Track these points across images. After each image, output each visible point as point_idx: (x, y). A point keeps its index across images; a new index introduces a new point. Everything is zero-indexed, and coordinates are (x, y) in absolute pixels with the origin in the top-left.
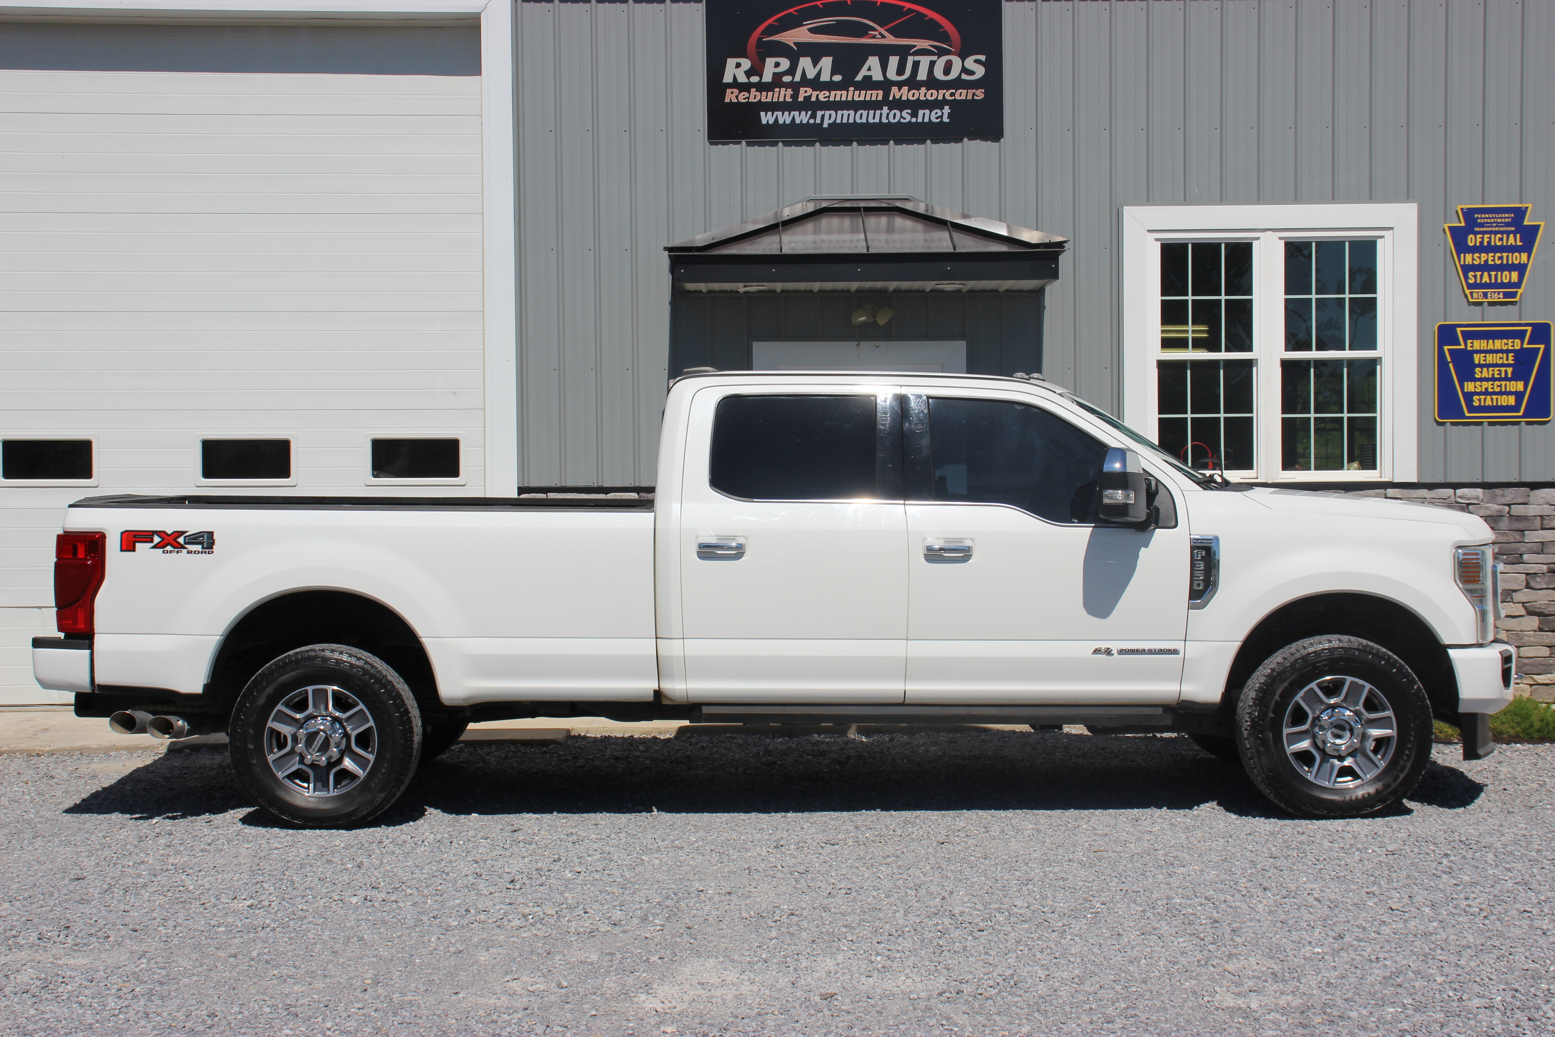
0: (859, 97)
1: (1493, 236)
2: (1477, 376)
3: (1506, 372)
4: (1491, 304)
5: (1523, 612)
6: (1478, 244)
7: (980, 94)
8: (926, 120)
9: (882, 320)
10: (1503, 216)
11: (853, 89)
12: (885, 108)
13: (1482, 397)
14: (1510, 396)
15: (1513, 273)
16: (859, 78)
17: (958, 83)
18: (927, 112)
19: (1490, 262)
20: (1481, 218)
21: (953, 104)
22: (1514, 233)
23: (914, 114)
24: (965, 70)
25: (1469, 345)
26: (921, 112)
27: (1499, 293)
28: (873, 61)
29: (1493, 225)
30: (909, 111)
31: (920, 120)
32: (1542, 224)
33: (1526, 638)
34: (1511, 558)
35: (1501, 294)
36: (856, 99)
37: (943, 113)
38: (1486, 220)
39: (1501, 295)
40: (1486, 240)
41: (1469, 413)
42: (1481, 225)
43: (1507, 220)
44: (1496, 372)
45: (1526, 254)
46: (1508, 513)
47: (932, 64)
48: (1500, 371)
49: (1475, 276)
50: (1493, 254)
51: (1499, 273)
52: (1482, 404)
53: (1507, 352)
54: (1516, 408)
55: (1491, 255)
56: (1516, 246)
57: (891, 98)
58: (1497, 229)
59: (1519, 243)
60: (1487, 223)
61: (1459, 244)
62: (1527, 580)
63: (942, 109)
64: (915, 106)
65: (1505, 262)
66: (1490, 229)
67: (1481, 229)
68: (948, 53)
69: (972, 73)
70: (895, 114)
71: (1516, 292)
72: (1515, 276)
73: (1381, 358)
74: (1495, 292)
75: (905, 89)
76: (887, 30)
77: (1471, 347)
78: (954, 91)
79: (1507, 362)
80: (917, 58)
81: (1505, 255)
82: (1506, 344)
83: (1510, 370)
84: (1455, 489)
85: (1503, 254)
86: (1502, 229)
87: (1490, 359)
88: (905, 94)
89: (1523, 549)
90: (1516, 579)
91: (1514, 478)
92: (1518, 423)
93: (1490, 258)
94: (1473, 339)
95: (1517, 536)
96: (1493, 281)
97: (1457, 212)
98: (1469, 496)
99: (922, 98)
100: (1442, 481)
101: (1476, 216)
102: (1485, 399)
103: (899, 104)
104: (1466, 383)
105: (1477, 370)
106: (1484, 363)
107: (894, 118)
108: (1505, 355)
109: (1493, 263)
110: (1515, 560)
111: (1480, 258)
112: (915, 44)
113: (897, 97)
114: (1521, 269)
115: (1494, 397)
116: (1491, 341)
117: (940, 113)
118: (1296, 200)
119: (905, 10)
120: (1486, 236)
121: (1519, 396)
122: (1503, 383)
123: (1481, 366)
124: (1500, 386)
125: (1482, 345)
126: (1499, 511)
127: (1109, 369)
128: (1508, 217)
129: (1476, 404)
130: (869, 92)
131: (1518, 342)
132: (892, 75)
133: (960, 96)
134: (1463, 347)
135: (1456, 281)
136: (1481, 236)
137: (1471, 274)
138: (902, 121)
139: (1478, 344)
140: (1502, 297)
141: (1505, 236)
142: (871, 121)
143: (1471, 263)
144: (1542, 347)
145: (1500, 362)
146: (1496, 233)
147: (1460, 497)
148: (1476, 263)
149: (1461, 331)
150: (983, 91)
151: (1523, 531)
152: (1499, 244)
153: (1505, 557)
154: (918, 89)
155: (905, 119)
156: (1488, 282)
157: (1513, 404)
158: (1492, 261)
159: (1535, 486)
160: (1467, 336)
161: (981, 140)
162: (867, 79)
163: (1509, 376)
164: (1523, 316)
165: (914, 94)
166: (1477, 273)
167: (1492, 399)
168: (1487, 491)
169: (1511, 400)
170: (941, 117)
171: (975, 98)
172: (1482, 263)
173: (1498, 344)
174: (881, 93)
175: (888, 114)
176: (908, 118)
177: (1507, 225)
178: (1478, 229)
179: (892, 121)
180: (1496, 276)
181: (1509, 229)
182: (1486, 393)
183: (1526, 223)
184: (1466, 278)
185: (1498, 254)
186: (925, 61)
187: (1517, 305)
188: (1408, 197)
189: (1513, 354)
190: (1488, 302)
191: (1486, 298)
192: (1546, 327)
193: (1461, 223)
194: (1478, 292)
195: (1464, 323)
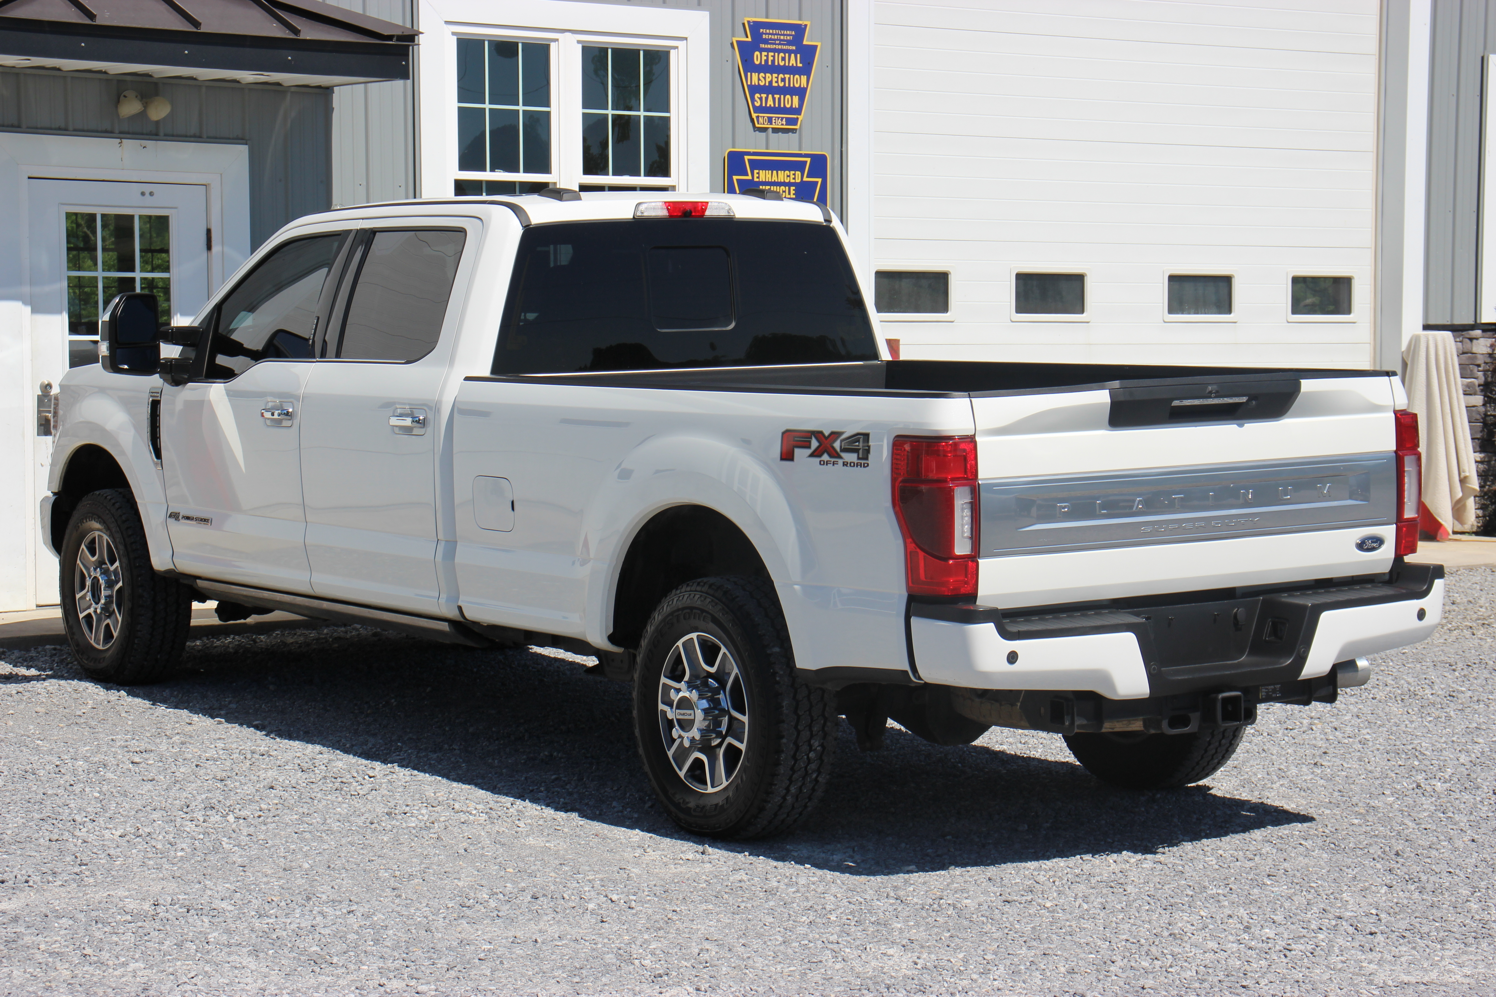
4: (776, 130)
6: (763, 63)
9: (157, 114)
10: (785, 32)
15: (794, 97)
19: (775, 84)
20: (766, 34)
22: (795, 53)
25: (756, 175)
27: (782, 119)
29: (777, 42)
32: (820, 44)
35: (784, 119)
40: (771, 58)
42: (766, 42)
43: (788, 38)
45: (805, 77)
49: (761, 99)
51: (782, 96)
53: (789, 184)
55: (775, 75)
56: (797, 67)
58: (780, 47)
59: (799, 65)
60: (771, 39)
61: (746, 61)
65: (787, 85)
66: (774, 46)
67: (766, 46)
71: (797, 119)
72: (796, 101)
73: (676, 187)
74: (779, 118)
77: (757, 178)
79: (789, 194)
81: (787, 76)
82: (788, 176)
85: (786, 76)
86: (784, 47)
93: (775, 80)
94: (759, 169)
96: (777, 106)
97: (744, 24)
101: (761, 30)
108: (787, 188)
111: (765, 78)
114: (801, 92)
120: (771, 54)
125: (768, 176)
127: (404, 188)
128: (790, 34)
131: (798, 173)
134: (750, 177)
135: (742, 103)
136: (766, 53)
137: (757, 95)
139: (764, 175)
140: (784, 123)
141: (787, 55)
143: (757, 84)
144: (820, 180)
146: (779, 51)
148: (762, 84)
149: (749, 159)
152: (782, 64)
156: (772, 106)
158: (776, 82)
160: (756, 165)
164: (803, 146)
166: (762, 95)
172: (767, 84)
173: (782, 176)
177: (789, 43)
180: (780, 99)
181: (791, 48)
183: (805, 43)
184: (753, 100)
185: (781, 76)
187: (795, 133)
188: (699, 5)
189: (794, 188)
190: (772, 128)
191: (771, 124)
192: (823, 158)
193: (747, 37)
194: (764, 117)
195: (752, 151)
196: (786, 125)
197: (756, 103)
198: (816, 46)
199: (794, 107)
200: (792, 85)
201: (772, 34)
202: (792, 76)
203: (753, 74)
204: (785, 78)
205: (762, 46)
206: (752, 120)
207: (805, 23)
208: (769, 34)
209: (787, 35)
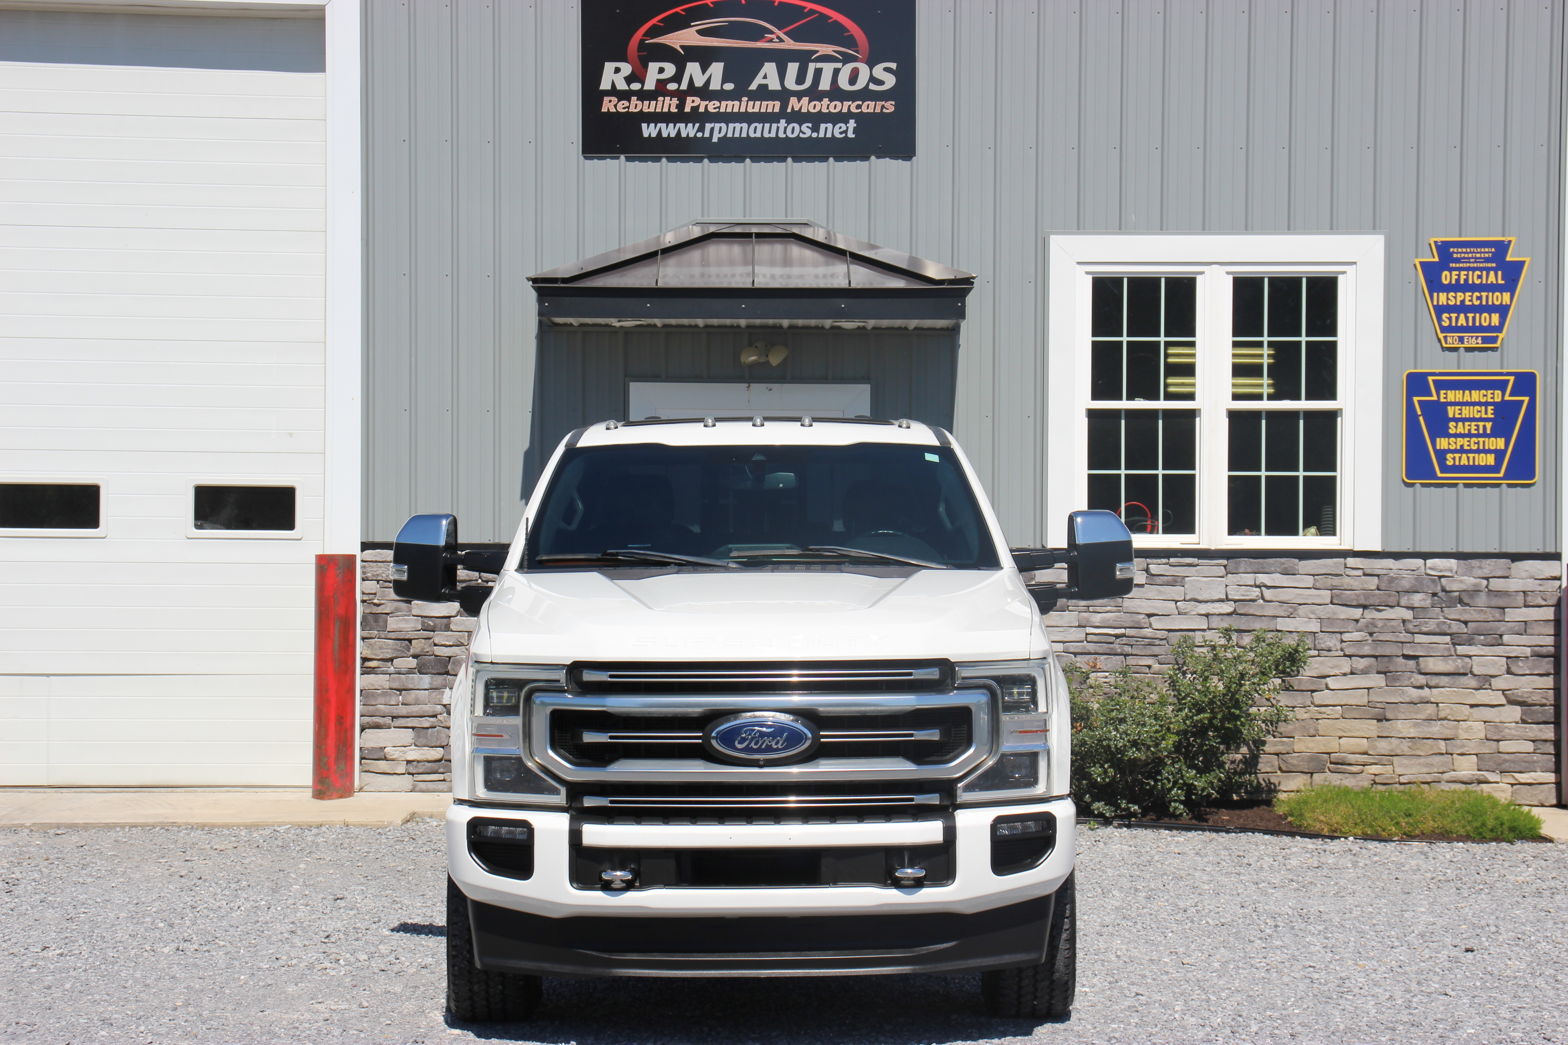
0: (753, 108)
1: (1471, 273)
2: (1451, 431)
3: (1485, 427)
4: (1468, 350)
5: (1503, 701)
6: (1453, 282)
7: (890, 107)
8: (829, 135)
9: (775, 360)
10: (1483, 250)
11: (746, 99)
12: (783, 121)
13: (1457, 456)
14: (1488, 455)
15: (1493, 315)
16: (753, 87)
17: (865, 95)
18: (830, 126)
19: (1467, 303)
20: (1457, 253)
21: (860, 118)
22: (1495, 270)
23: (815, 129)
24: (873, 79)
25: (1442, 396)
26: (823, 126)
27: (1477, 337)
28: (770, 69)
29: (1471, 260)
30: (810, 125)
31: (822, 135)
32: (1528, 260)
33: (1507, 731)
34: (1489, 639)
35: (1480, 338)
36: (750, 110)
37: (847, 128)
38: (1463, 255)
39: (1480, 340)
40: (1463, 277)
41: (1441, 472)
42: (1458, 260)
43: (1487, 255)
44: (1473, 428)
45: (1509, 294)
46: (1487, 587)
47: (836, 72)
48: (1478, 426)
49: (1450, 319)
50: (1470, 294)
51: (1478, 315)
52: (1457, 463)
53: (1486, 404)
54: (1496, 468)
55: (1468, 294)
56: (1497, 284)
57: (789, 110)
58: (1475, 265)
59: (1501, 282)
60: (1464, 258)
61: (1431, 281)
62: (1507, 664)
63: (846, 122)
64: (816, 119)
65: (1484, 303)
66: (1468, 265)
67: (1458, 265)
68: (854, 59)
69: (880, 83)
70: (793, 128)
71: (1497, 337)
72: (1495, 319)
73: (1341, 410)
74: (1472, 337)
75: (805, 100)
76: (785, 33)
77: (1445, 398)
78: (860, 103)
79: (1486, 416)
80: (819, 65)
81: (1484, 294)
82: (1484, 396)
83: (1489, 425)
84: (1425, 560)
85: (1482, 294)
86: (1481, 265)
87: (1466, 412)
88: (805, 105)
89: (1503, 629)
90: (1495, 663)
91: (1493, 548)
92: (1498, 485)
93: (1468, 298)
94: (1447, 390)
95: (1497, 614)
96: (1470, 324)
97: (1430, 245)
98: (1441, 568)
99: (825, 110)
100: (1411, 550)
101: (1452, 250)
102: (1460, 458)
103: (798, 117)
104: (1438, 439)
105: (1452, 424)
106: (1460, 416)
107: (793, 133)
108: (1483, 408)
109: (1470, 303)
110: (1493, 642)
111: (1455, 298)
112: (817, 49)
113: (796, 109)
114: (1503, 311)
115: (1471, 455)
116: (1467, 392)
117: (844, 128)
118: (1246, 229)
119: (806, 11)
120: (1463, 273)
121: (1499, 455)
122: (1481, 440)
123: (1456, 420)
124: (1478, 443)
125: (1458, 396)
126: (1475, 585)
127: (1032, 418)
128: (1488, 252)
129: (1450, 463)
130: (765, 103)
131: (1498, 393)
132: (790, 83)
133: (868, 108)
134: (1435, 398)
135: (1428, 323)
136: (1457, 273)
137: (1445, 316)
138: (802, 135)
139: (1452, 395)
140: (1480, 342)
141: (1484, 273)
142: (766, 135)
143: (1445, 304)
144: (1526, 399)
145: (1477, 416)
146: (1474, 269)
147: (1431, 569)
148: (1451, 303)
149: (1434, 381)
150: (893, 103)
151: (1503, 608)
152: (1478, 282)
153: (1482, 637)
154: (820, 100)
155: (804, 133)
156: (1465, 325)
157: (1493, 463)
158: (1470, 301)
159: (1516, 557)
160: (1439, 385)
161: (891, 158)
162: (763, 88)
163: (1488, 431)
164: (1505, 364)
165: (815, 105)
166: (1452, 315)
167: (1468, 458)
168: (1462, 562)
169: (1490, 460)
170: (846, 132)
171: (884, 110)
172: (1458, 303)
173: (1476, 395)
174: (778, 104)
175: (786, 128)
176: (808, 133)
177: (1487, 260)
178: (1454, 265)
179: (790, 135)
180: (1474, 318)
181: (1489, 265)
182: (1462, 451)
183: (1508, 258)
184: (1440, 320)
185: (1477, 294)
186: (828, 69)
187: (1497, 351)
188: (1374, 228)
189: (1492, 407)
190: (1464, 347)
191: (1463, 343)
192: (1531, 377)
193: (1434, 257)
194: (1453, 337)
195: (1437, 371)
196: (1482, 343)
205: (1453, 265)
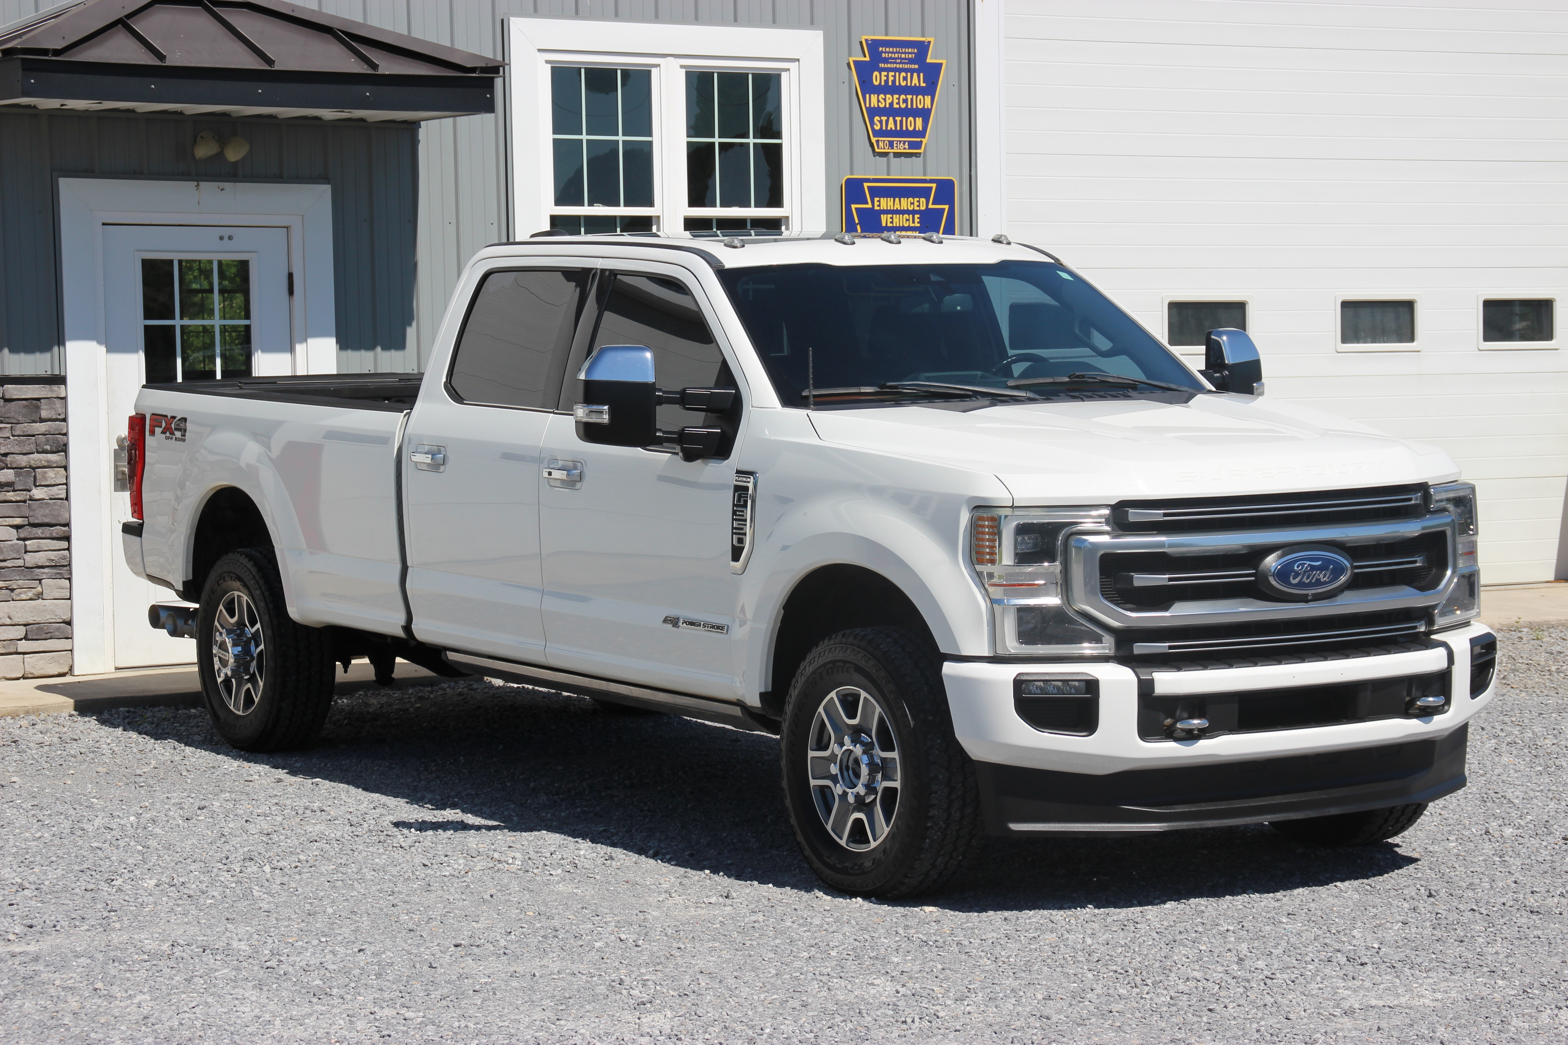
4: (897, 155)
6: (883, 83)
9: (234, 155)
10: (907, 50)
15: (917, 119)
19: (896, 106)
20: (885, 53)
22: (918, 72)
25: (876, 203)
27: (904, 142)
29: (898, 61)
32: (945, 62)
35: (906, 143)
38: (890, 55)
39: (906, 146)
42: (886, 60)
43: (910, 56)
45: (929, 97)
49: (881, 122)
51: (904, 118)
53: (913, 212)
55: (896, 96)
56: (920, 87)
58: (901, 66)
59: (923, 84)
60: (891, 58)
61: (864, 82)
65: (910, 106)
66: (895, 65)
67: (886, 66)
71: (921, 142)
72: (919, 123)
73: (786, 217)
74: (900, 142)
77: (878, 205)
79: (913, 225)
81: (909, 97)
82: (911, 203)
85: (908, 96)
86: (906, 66)
87: (897, 220)
93: (896, 101)
94: (880, 197)
96: (898, 129)
97: (861, 43)
101: (881, 49)
106: (891, 225)
108: (911, 216)
109: (898, 106)
114: (925, 114)
118: (696, 20)
120: (892, 74)
123: (888, 229)
125: (889, 204)
127: (495, 225)
128: (911, 52)
131: (923, 200)
134: (870, 206)
135: (860, 126)
136: (886, 73)
137: (877, 118)
139: (885, 203)
140: (907, 147)
141: (909, 74)
143: (876, 106)
144: (946, 207)
145: (908, 224)
146: (900, 70)
148: (882, 106)
149: (868, 187)
152: (903, 84)
156: (894, 129)
158: (897, 103)
160: (877, 192)
164: (928, 171)
166: (882, 118)
172: (888, 106)
173: (905, 203)
177: (911, 61)
180: (901, 121)
181: (913, 66)
183: (929, 60)
185: (903, 97)
187: (919, 157)
188: (812, 24)
189: (918, 216)
190: (894, 153)
191: (893, 148)
192: (950, 183)
193: (865, 56)
194: (884, 141)
195: (871, 177)
196: (909, 149)
197: (875, 126)
198: (941, 64)
199: (917, 129)
200: (915, 107)
201: (892, 53)
202: (914, 97)
203: (872, 95)
204: (907, 99)
205: (882, 65)
206: (872, 145)
207: (929, 39)
208: (889, 52)
209: (909, 53)
